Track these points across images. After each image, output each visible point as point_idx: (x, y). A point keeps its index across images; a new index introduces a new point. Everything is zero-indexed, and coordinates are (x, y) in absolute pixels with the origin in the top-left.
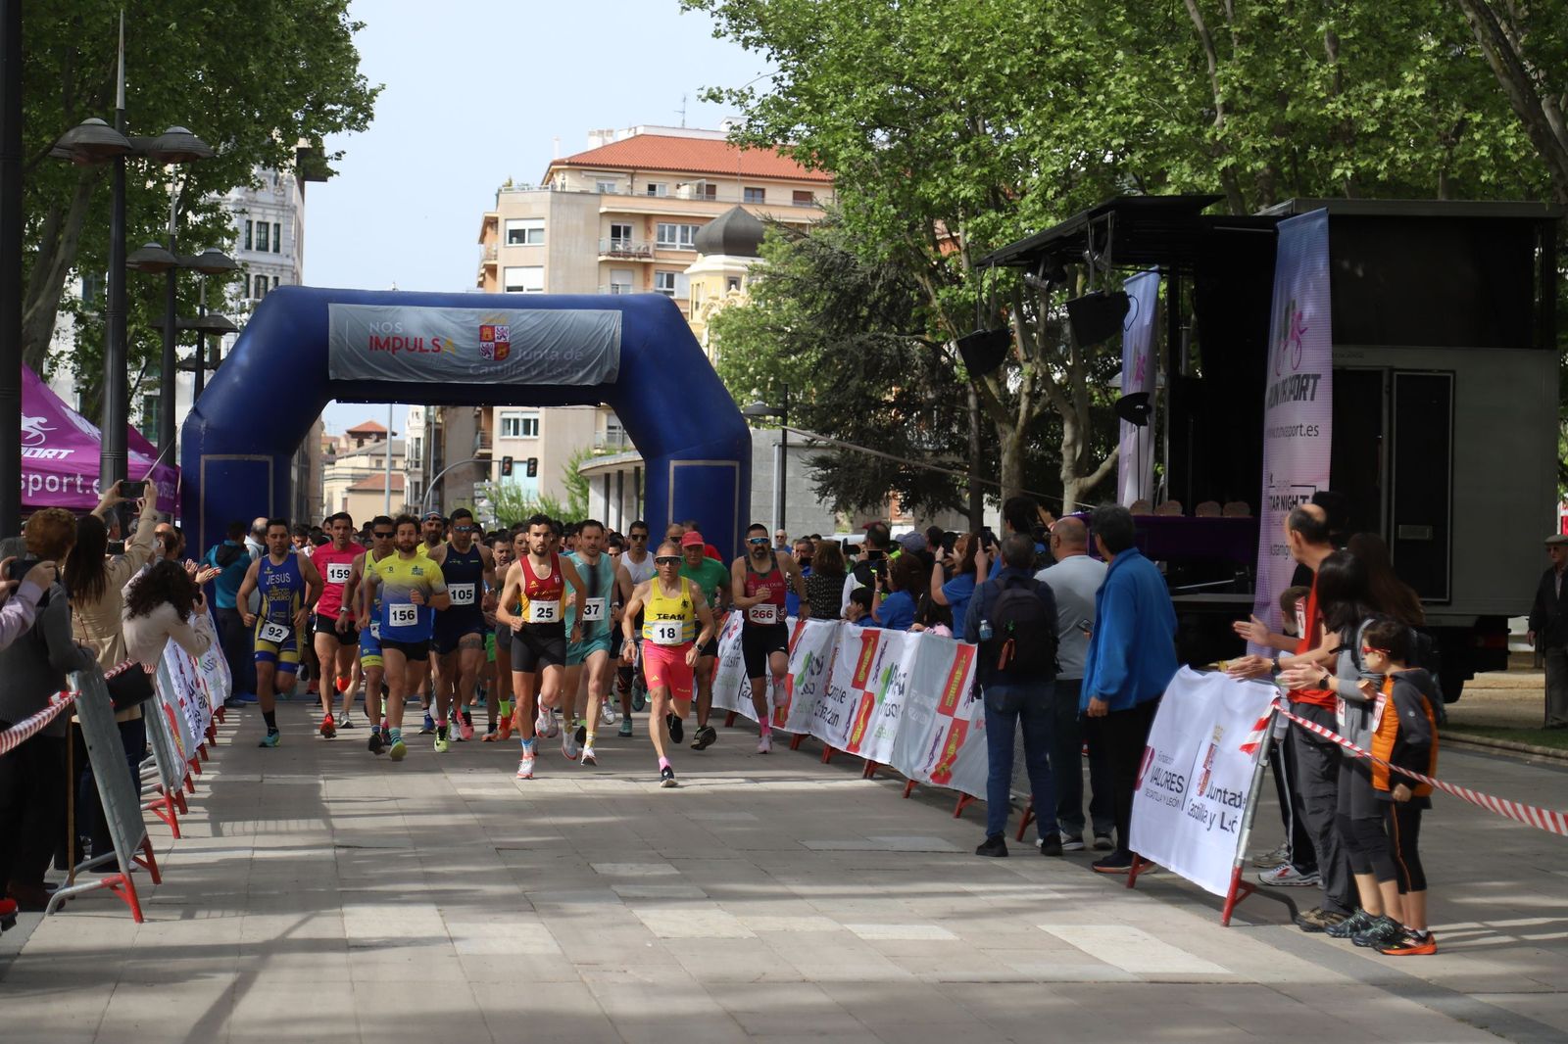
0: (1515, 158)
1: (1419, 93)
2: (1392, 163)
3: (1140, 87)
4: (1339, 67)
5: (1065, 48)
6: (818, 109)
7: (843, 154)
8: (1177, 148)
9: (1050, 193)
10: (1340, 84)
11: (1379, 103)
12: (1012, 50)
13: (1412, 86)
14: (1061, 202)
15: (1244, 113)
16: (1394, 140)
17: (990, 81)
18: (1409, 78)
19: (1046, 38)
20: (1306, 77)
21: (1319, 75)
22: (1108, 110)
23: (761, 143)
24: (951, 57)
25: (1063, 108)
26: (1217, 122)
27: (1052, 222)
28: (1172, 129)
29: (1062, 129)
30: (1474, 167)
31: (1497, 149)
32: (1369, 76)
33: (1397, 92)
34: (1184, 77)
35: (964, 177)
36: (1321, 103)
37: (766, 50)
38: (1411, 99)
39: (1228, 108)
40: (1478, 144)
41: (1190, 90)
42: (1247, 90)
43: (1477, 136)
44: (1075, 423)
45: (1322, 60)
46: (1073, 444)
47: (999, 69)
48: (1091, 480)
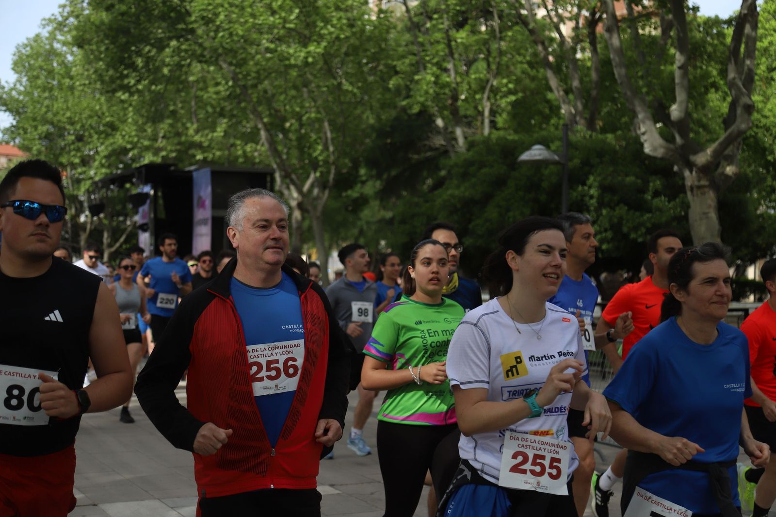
0: (249, 155)
1: (222, 134)
2: (214, 154)
3: (136, 130)
4: (198, 127)
5: (107, 117)
6: (26, 133)
7: (35, 148)
8: (147, 148)
9: (104, 161)
10: (197, 131)
11: (209, 137)
12: (90, 117)
13: (219, 132)
14: (107, 164)
15: (168, 139)
16: (213, 148)
17: (83, 126)
18: (219, 129)
19: (103, 114)
20: (187, 129)
21: (192, 128)
22: (127, 137)
23: (7, 143)
24: (70, 118)
25: (108, 135)
26: (160, 140)
27: (104, 170)
28: (146, 143)
29: (107, 142)
30: (237, 158)
31: (245, 152)
32: (205, 129)
33: (215, 134)
34: (150, 127)
35: (75, 156)
36: (193, 137)
37: (7, 113)
38: (220, 136)
39: (164, 137)
40: (237, 150)
41: (152, 131)
42: (170, 132)
43: (239, 148)
44: (108, 232)
45: (192, 123)
46: (107, 238)
47: (87, 122)
48: (113, 249)
